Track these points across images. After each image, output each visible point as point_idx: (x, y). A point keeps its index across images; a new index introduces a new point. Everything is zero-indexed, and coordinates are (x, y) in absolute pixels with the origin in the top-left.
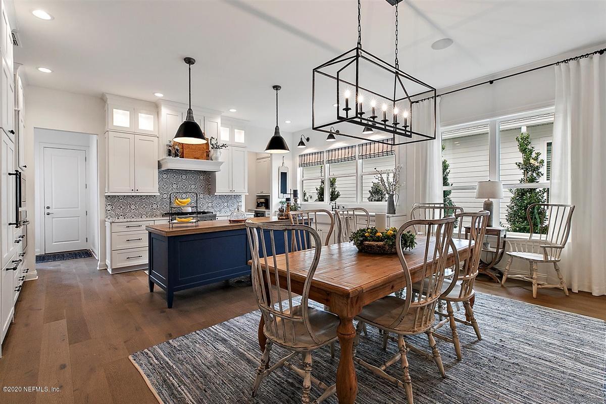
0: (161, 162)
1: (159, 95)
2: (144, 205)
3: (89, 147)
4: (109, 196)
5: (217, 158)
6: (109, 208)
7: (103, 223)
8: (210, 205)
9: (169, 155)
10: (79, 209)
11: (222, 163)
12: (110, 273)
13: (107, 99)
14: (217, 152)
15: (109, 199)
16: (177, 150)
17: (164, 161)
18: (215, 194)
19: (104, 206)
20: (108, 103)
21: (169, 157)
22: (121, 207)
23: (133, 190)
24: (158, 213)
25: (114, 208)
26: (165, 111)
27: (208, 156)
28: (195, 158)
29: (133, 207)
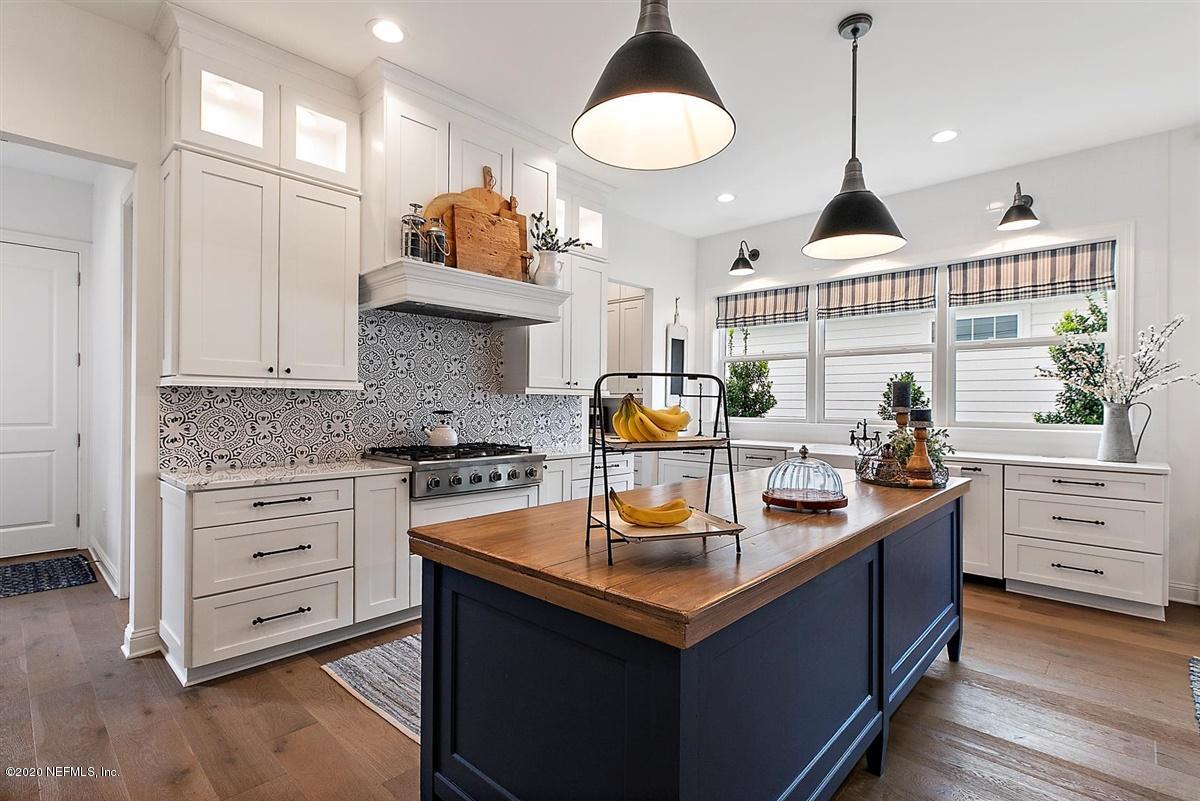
0: (371, 281)
1: (388, 31)
2: (303, 422)
3: (92, 243)
4: (175, 389)
5: (552, 281)
6: (174, 430)
7: (151, 486)
8: (501, 423)
9: (415, 253)
10: (55, 426)
11: (564, 296)
12: (183, 679)
13: (176, 30)
14: (552, 262)
15: (175, 398)
16: (439, 238)
17: (380, 277)
18: (528, 391)
19: (153, 424)
20: (181, 43)
21: (410, 259)
22: (221, 429)
23: (271, 370)
24: (350, 447)
25: (192, 432)
26: (393, 108)
27: (525, 270)
28: (490, 272)
29: (263, 428)
